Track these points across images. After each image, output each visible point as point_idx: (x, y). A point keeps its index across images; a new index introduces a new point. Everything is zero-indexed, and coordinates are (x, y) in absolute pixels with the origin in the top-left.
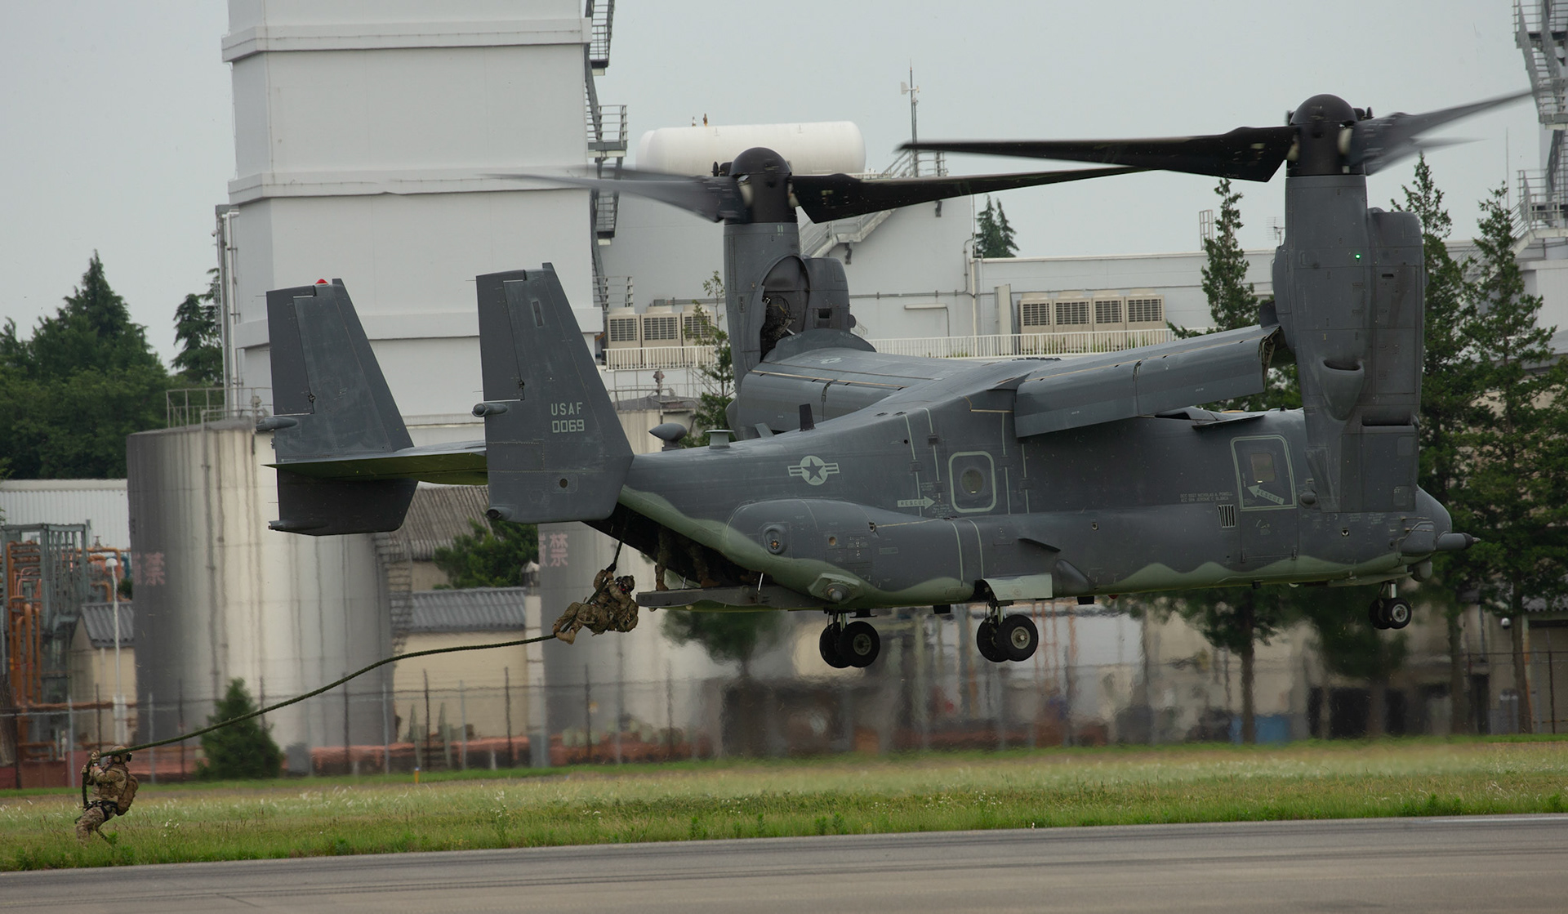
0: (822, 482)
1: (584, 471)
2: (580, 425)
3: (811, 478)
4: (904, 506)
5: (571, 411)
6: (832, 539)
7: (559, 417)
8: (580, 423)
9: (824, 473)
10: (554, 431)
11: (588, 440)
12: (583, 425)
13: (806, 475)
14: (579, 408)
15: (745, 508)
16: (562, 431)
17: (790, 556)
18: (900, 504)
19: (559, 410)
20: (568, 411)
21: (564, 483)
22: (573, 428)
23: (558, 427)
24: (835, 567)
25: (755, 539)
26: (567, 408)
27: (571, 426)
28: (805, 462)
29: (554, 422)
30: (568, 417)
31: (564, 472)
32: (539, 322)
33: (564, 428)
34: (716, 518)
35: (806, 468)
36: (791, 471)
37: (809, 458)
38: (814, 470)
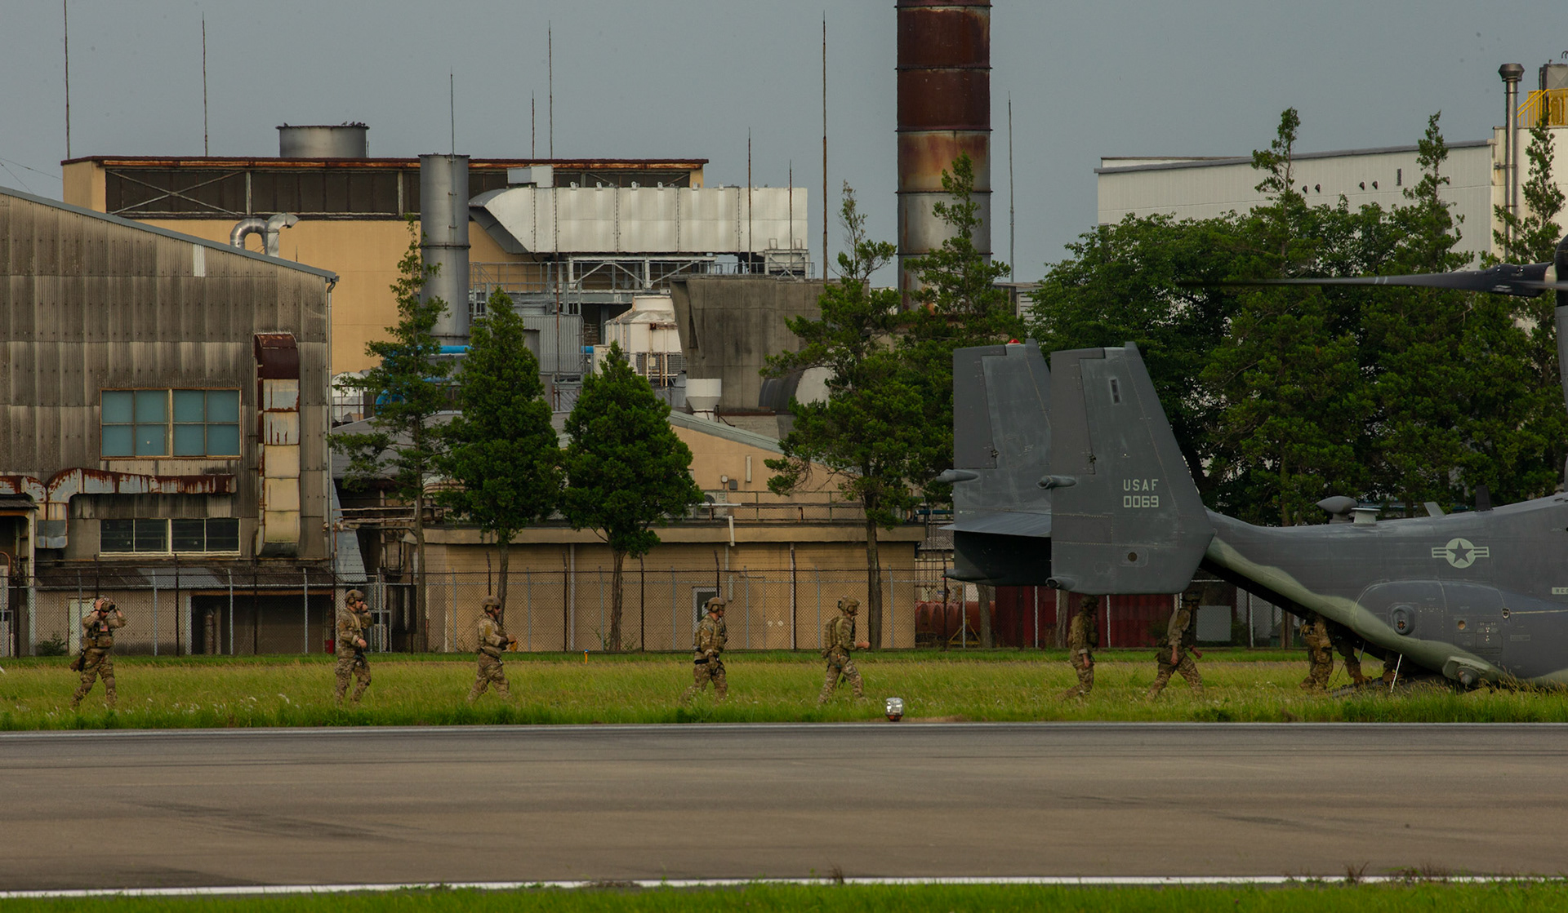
0: (1467, 565)
1: (1156, 546)
2: (1156, 500)
3: (1456, 560)
4: (1560, 593)
5: (1145, 487)
6: (1461, 622)
7: (1132, 493)
8: (1155, 499)
9: (1471, 557)
10: (1125, 506)
11: (1162, 515)
12: (1157, 501)
13: (1451, 557)
14: (1153, 485)
15: (1377, 586)
16: (1134, 506)
17: (1417, 637)
18: (1554, 591)
19: (1132, 486)
20: (1141, 487)
21: (1133, 557)
22: (1146, 504)
23: (1129, 502)
24: (1458, 649)
25: (1383, 618)
26: (1141, 484)
27: (1143, 502)
28: (1453, 544)
29: (1125, 497)
30: (1141, 493)
31: (1133, 546)
32: (1116, 399)
33: (1137, 504)
34: (1344, 595)
35: (1452, 551)
36: (1435, 553)
37: (1457, 540)
38: (1460, 553)
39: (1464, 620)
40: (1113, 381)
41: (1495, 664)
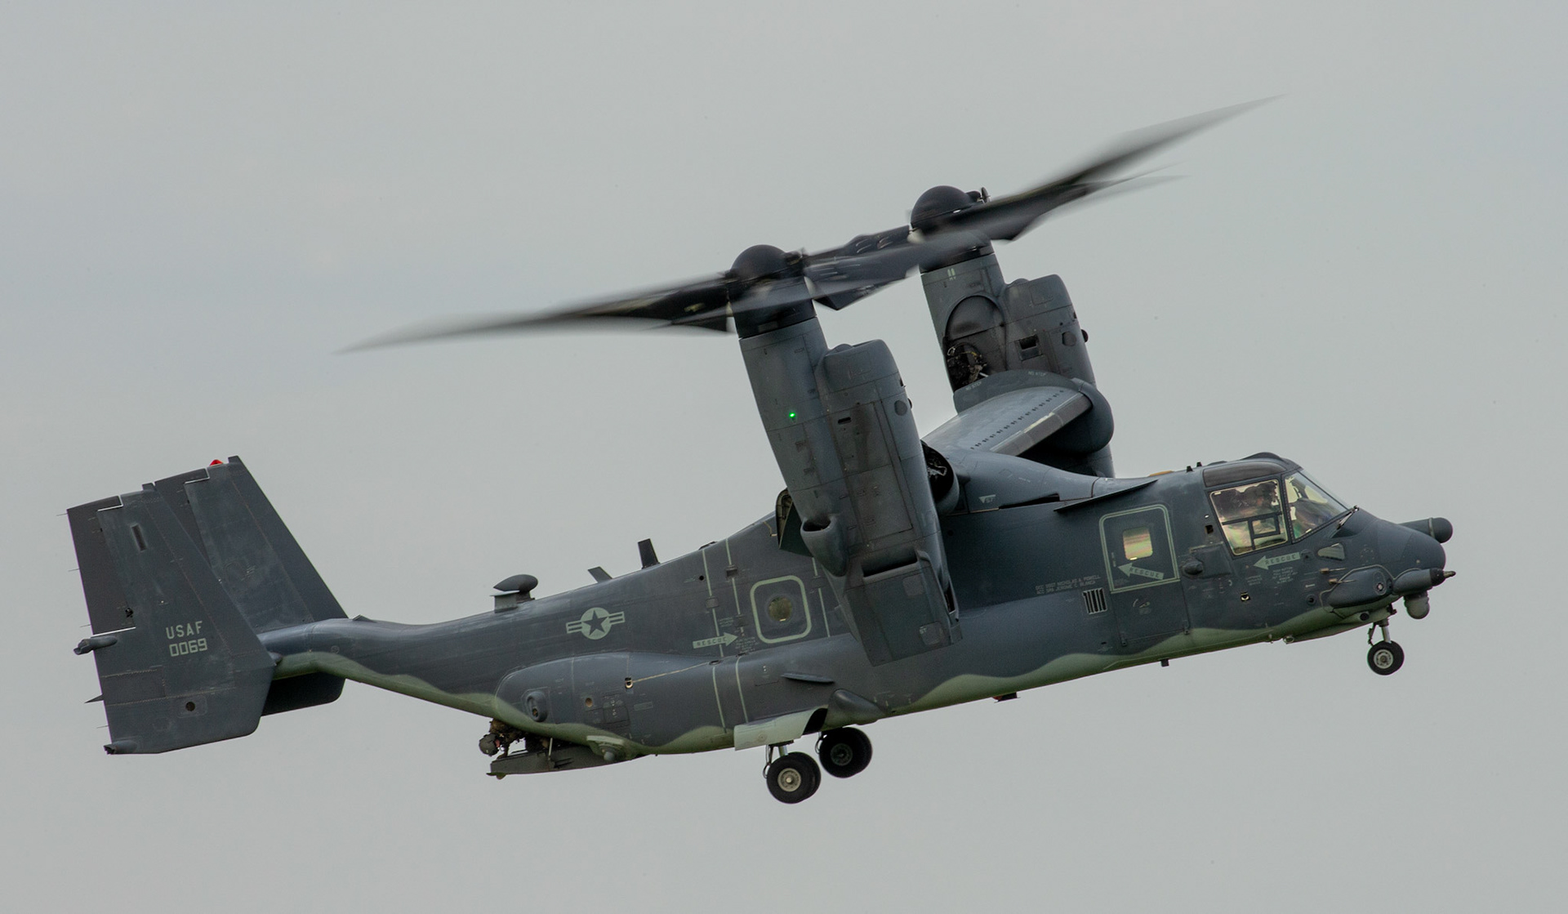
0: (603, 635)
1: (212, 690)
2: (203, 643)
3: (591, 632)
4: (701, 646)
5: (190, 631)
6: (589, 700)
7: (177, 640)
8: (202, 642)
9: (607, 625)
10: (173, 655)
11: (213, 658)
12: (205, 644)
13: (586, 629)
14: (198, 628)
15: (511, 676)
16: (182, 653)
17: (552, 722)
18: (695, 644)
19: (176, 633)
20: (186, 632)
21: (191, 706)
22: (194, 649)
23: (177, 651)
24: (592, 728)
25: (519, 707)
26: (185, 629)
27: (191, 647)
28: (588, 616)
29: (171, 646)
30: (187, 638)
31: (189, 695)
32: (142, 546)
33: (184, 650)
34: (482, 690)
35: (587, 622)
36: (569, 629)
37: (592, 610)
38: (596, 623)
39: (590, 697)
40: (135, 529)
41: (627, 737)
